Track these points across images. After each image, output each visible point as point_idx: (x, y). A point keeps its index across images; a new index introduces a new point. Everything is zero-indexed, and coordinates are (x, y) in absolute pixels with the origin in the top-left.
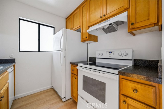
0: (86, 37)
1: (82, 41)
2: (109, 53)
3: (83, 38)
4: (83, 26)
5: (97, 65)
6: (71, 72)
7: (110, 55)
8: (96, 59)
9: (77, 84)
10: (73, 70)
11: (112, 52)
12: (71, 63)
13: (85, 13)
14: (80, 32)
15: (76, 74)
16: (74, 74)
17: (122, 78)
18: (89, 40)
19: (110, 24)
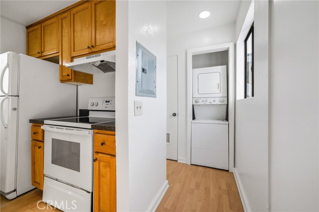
0: (68, 75)
1: (62, 81)
2: (106, 102)
3: (62, 76)
4: (63, 53)
5: (90, 121)
6: (32, 138)
7: (107, 106)
8: (90, 112)
9: (42, 157)
10: (34, 133)
11: (109, 102)
12: (31, 121)
13: (67, 31)
14: (58, 63)
15: (40, 139)
16: (37, 141)
17: (96, 133)
18: (73, 80)
19: (102, 61)
